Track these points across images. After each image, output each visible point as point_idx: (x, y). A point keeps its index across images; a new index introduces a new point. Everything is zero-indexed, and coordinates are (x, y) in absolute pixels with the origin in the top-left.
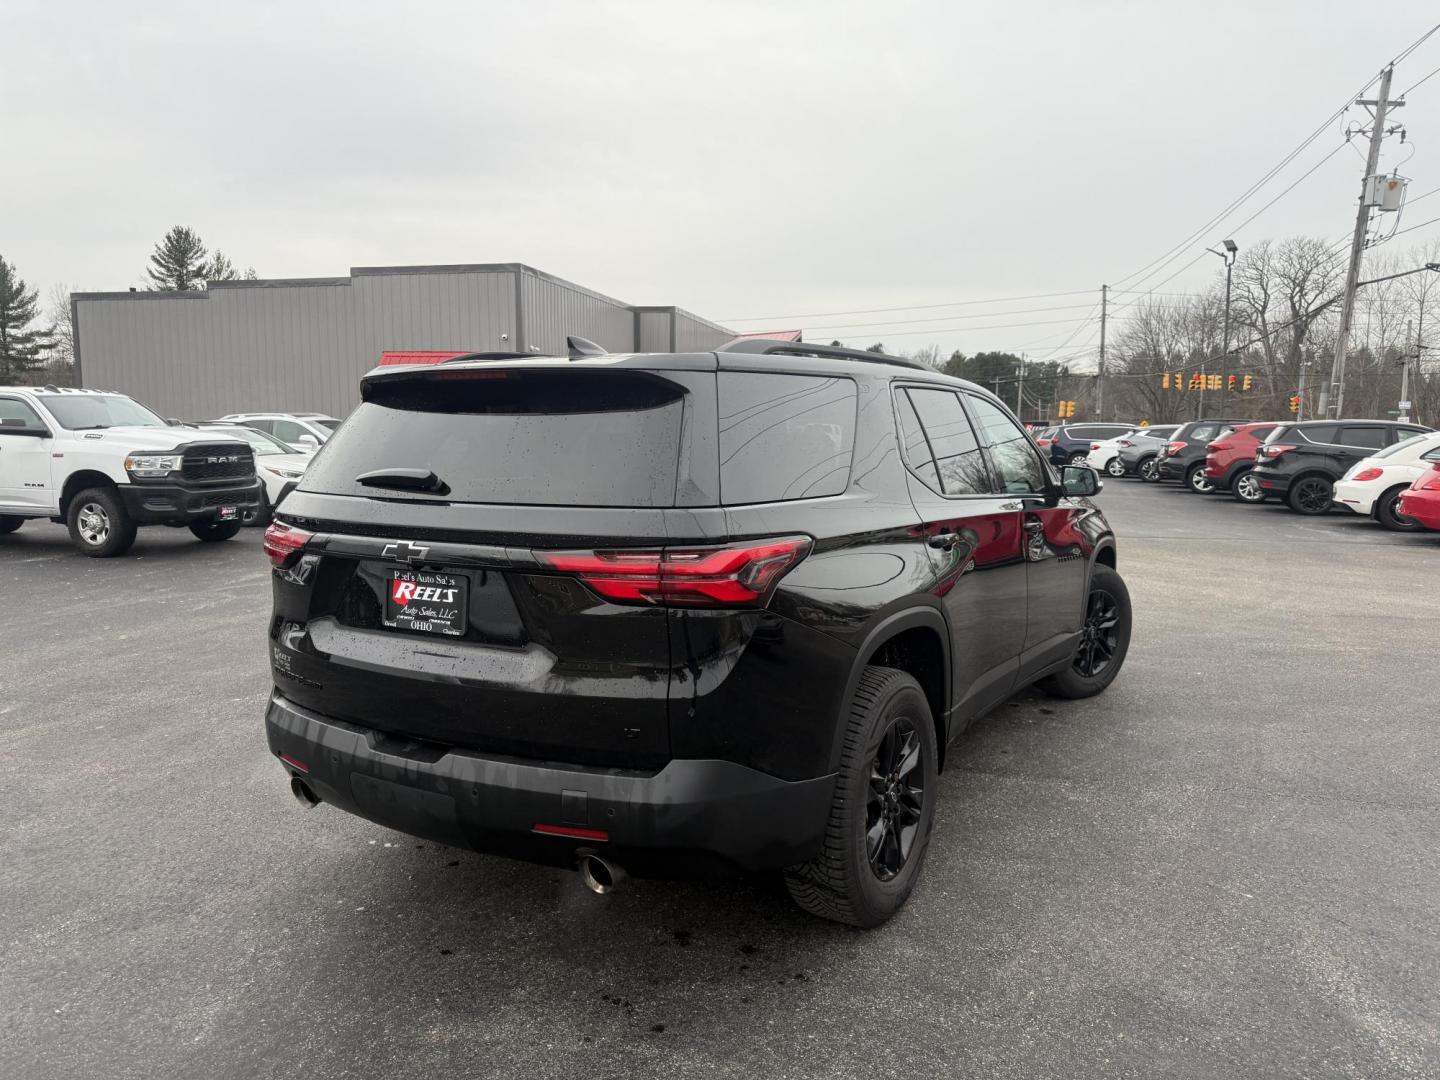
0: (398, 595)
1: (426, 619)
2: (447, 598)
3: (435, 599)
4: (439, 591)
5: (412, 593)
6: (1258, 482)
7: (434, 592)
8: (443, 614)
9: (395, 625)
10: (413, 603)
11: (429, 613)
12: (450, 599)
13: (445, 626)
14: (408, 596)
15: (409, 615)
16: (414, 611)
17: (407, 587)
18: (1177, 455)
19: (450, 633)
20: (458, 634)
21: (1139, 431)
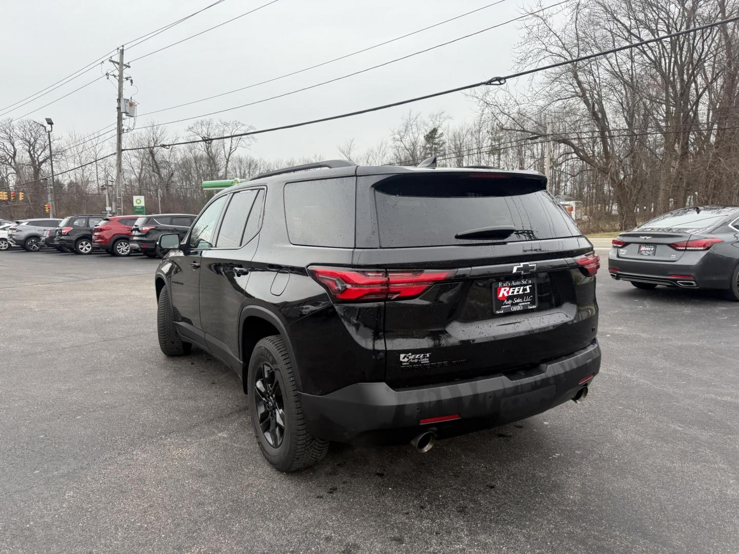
0: (501, 295)
1: (517, 304)
2: (527, 291)
3: (521, 292)
4: (522, 288)
5: (508, 292)
6: (139, 244)
7: (520, 289)
8: (526, 299)
9: (502, 312)
10: (509, 298)
11: (518, 301)
12: (528, 291)
13: (527, 305)
14: (506, 295)
15: (508, 304)
16: (510, 302)
17: (505, 290)
18: (68, 234)
19: (531, 307)
20: (535, 307)
21: (22, 222)
